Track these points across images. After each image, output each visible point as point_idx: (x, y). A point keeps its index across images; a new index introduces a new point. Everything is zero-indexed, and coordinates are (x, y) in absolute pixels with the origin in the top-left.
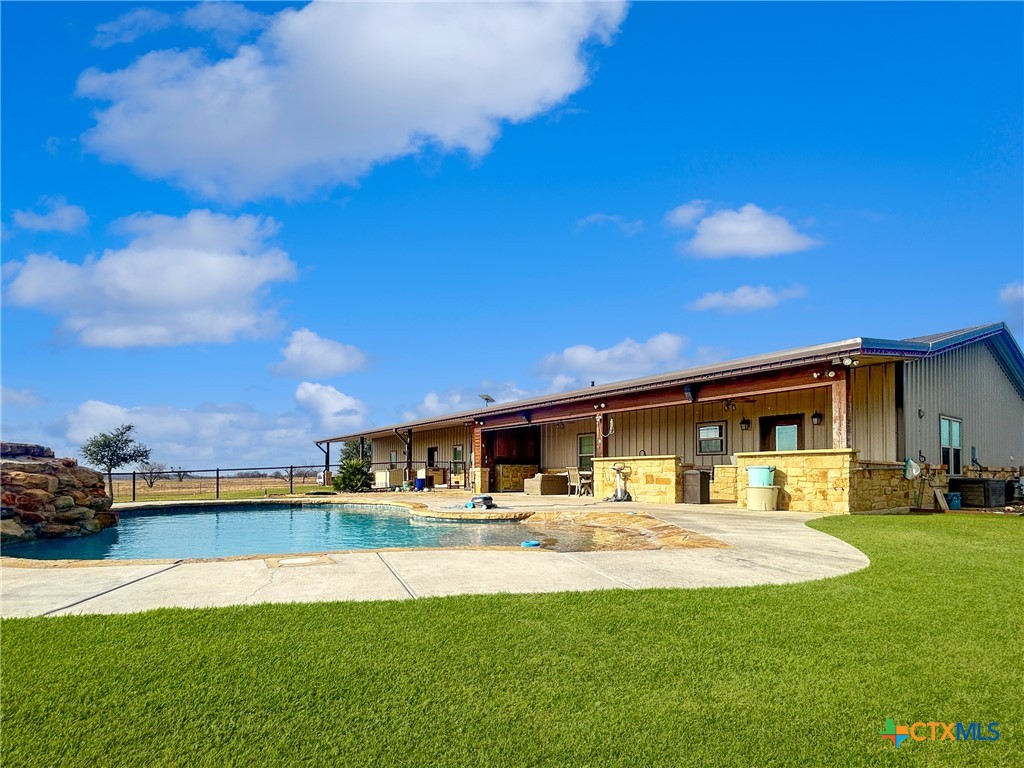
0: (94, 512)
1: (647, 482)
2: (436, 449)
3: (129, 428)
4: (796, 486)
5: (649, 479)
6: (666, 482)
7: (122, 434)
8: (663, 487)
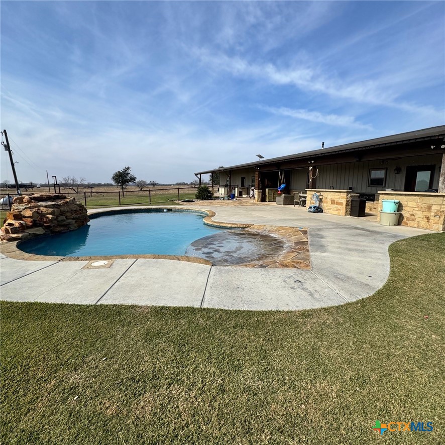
0: (75, 221)
1: (332, 203)
2: (244, 178)
3: (128, 168)
4: (412, 213)
5: (333, 202)
6: (341, 204)
7: (126, 171)
8: (339, 207)
